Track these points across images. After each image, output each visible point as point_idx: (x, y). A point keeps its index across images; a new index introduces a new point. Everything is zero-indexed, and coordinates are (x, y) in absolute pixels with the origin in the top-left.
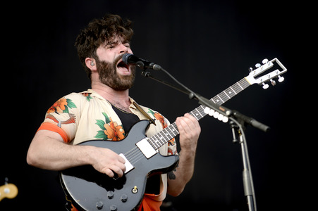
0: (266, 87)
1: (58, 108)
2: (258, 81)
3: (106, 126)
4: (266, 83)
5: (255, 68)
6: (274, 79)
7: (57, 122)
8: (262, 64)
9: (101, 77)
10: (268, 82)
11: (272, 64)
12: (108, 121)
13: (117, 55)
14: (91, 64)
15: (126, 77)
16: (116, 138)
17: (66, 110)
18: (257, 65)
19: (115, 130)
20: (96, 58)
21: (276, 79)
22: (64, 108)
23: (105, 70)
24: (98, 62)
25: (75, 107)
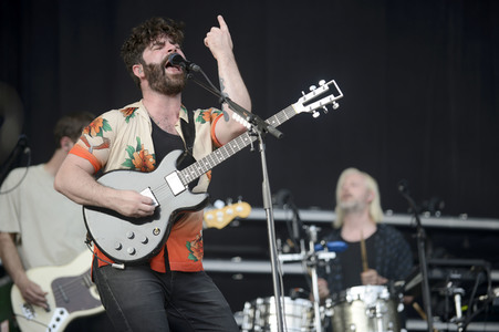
0: (316, 115)
1: (93, 130)
2: (307, 109)
3: (136, 155)
4: (317, 110)
5: (308, 92)
6: (327, 106)
7: (89, 146)
8: (318, 86)
9: (150, 84)
10: (319, 110)
11: (327, 88)
12: (139, 148)
13: (165, 55)
14: (138, 71)
15: (176, 76)
16: (145, 169)
17: (100, 134)
18: (312, 88)
19: (144, 159)
20: (143, 63)
21: (329, 106)
22: (98, 130)
23: (153, 73)
24: (145, 66)
25: (110, 130)
